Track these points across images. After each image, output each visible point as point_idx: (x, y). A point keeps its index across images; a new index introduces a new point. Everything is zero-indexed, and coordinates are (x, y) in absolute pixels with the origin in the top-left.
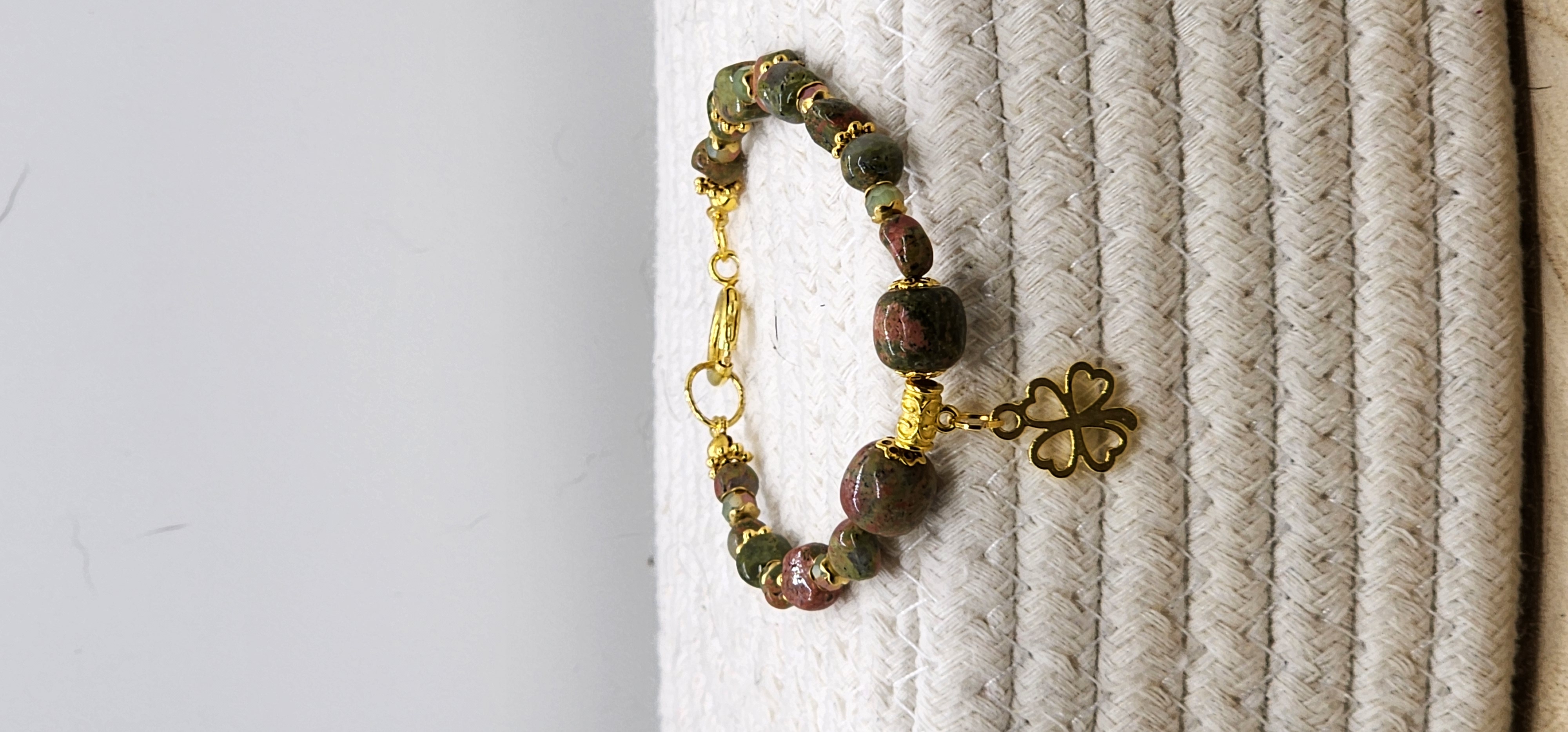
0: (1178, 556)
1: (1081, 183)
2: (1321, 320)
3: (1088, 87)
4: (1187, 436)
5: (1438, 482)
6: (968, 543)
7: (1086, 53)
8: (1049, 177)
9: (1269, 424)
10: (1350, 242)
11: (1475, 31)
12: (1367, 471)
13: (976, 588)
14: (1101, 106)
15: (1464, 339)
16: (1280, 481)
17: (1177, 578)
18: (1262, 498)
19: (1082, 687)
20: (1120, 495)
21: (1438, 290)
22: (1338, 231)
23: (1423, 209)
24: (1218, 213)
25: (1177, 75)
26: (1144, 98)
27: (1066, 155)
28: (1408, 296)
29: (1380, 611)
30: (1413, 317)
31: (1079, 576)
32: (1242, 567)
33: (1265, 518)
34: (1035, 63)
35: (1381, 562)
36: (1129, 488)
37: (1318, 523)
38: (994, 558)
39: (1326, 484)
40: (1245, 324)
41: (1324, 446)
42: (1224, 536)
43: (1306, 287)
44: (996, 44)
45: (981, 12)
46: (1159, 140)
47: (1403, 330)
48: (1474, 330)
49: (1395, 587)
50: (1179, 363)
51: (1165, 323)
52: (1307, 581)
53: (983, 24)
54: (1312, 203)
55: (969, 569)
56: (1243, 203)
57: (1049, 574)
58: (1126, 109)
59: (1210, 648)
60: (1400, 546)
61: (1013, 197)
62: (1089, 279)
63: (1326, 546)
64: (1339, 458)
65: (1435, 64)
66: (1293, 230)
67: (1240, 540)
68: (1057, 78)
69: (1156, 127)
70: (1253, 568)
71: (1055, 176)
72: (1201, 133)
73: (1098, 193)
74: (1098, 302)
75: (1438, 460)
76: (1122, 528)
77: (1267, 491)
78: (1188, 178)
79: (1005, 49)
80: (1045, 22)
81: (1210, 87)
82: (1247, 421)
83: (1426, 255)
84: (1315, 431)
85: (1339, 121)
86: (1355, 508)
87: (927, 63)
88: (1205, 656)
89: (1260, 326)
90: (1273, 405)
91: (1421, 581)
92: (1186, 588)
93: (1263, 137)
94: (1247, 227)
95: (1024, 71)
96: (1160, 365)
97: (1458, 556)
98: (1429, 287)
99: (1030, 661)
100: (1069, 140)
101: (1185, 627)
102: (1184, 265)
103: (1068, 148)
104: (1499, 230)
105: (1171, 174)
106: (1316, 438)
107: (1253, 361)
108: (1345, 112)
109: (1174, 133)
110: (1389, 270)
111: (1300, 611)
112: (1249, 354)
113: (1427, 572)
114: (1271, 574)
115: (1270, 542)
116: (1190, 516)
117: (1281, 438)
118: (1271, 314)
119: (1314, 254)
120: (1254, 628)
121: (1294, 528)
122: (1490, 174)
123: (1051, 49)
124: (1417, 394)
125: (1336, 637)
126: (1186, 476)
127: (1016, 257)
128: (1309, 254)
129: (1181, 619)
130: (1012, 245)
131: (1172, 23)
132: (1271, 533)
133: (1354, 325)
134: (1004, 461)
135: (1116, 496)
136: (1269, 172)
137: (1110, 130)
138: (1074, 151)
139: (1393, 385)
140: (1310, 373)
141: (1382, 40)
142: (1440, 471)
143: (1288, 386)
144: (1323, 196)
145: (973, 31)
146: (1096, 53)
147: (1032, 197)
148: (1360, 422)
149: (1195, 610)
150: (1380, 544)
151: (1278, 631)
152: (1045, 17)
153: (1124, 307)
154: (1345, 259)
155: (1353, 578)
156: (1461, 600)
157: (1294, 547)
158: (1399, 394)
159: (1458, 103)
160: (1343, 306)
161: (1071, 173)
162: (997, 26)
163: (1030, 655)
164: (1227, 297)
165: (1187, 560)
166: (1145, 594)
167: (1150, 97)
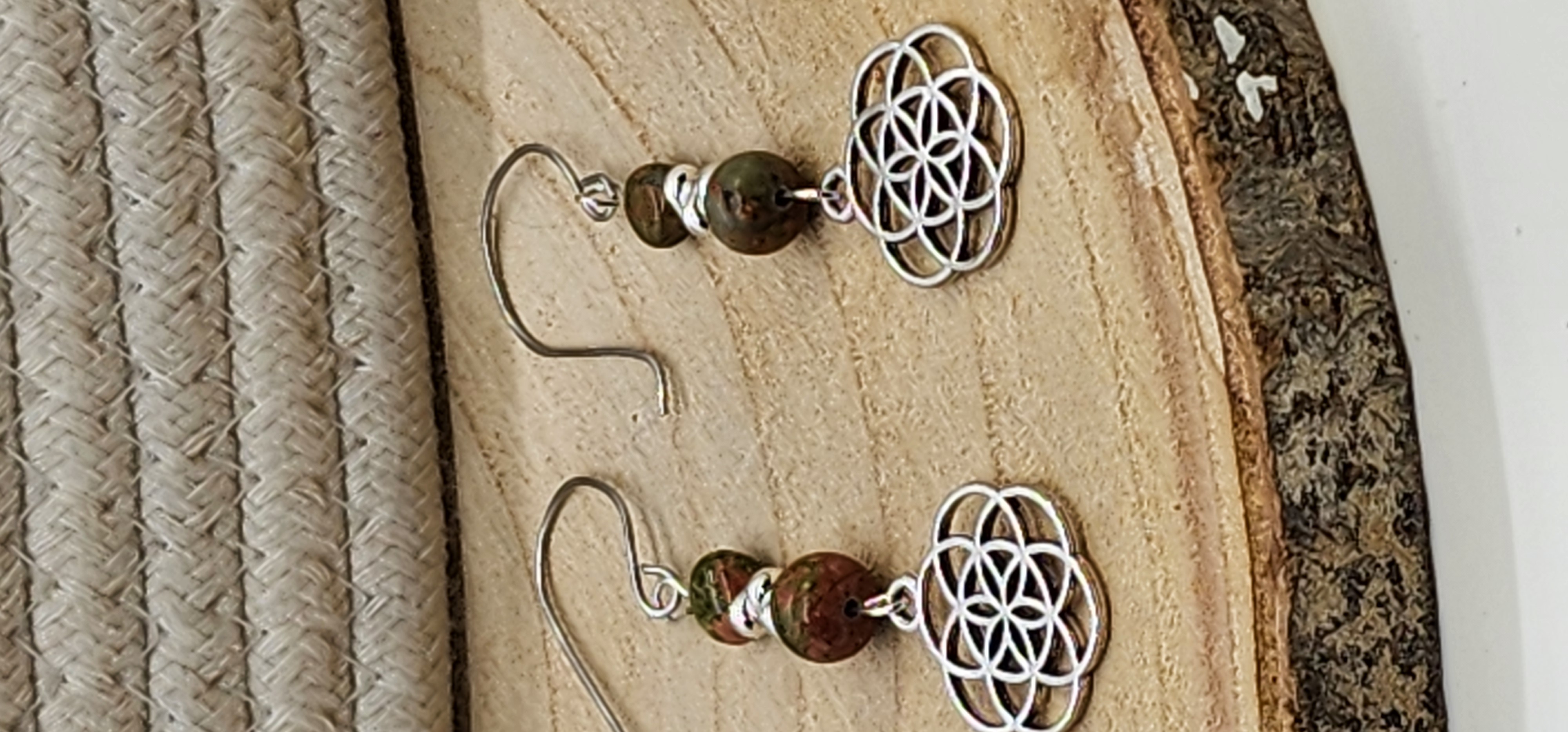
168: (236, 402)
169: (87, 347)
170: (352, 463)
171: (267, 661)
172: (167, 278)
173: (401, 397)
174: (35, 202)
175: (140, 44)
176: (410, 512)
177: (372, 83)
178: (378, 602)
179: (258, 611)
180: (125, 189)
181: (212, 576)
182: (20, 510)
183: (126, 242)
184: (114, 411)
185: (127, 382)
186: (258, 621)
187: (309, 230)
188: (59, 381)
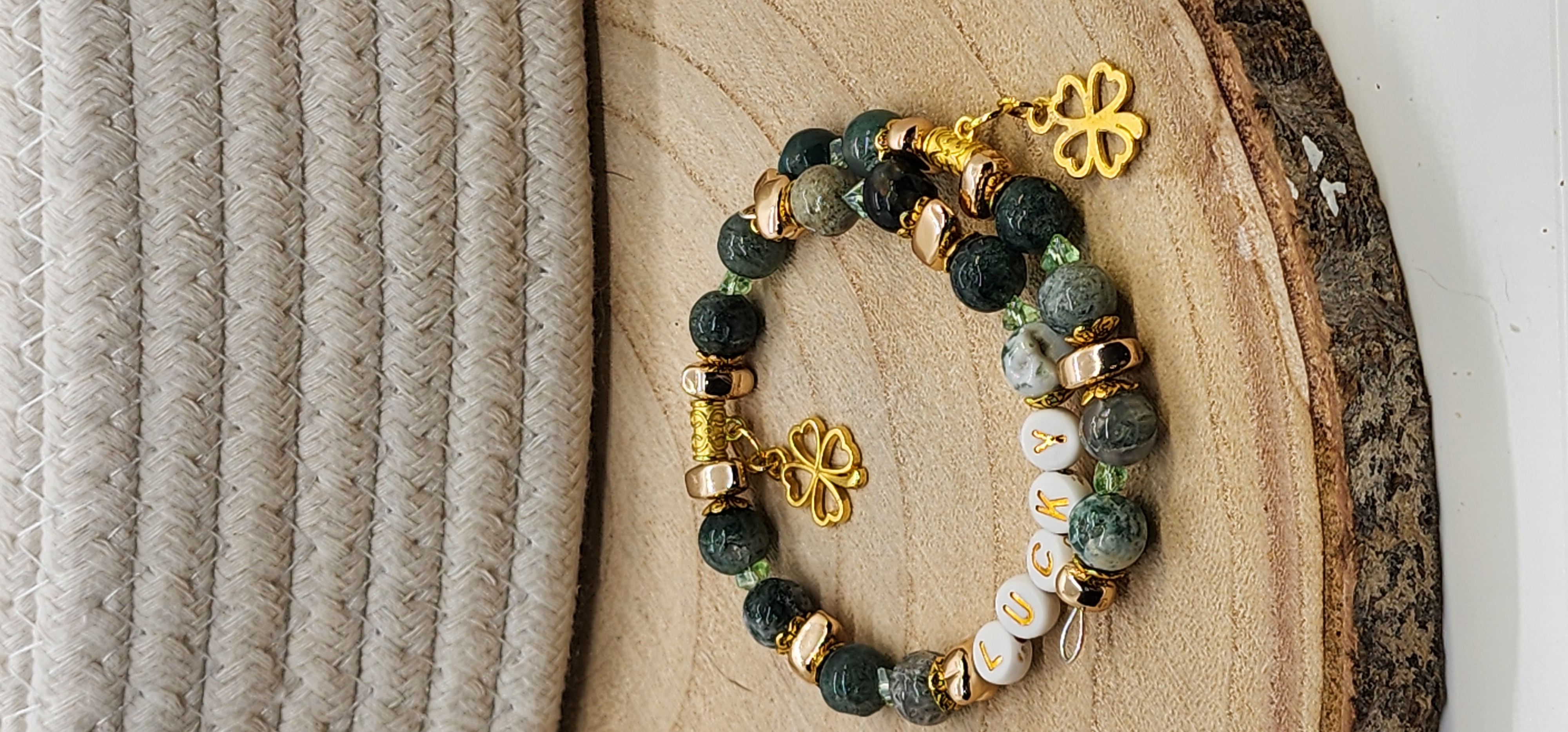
0: (282, 599)
1: (211, 261)
2: (423, 385)
3: (221, 170)
4: (296, 490)
5: (515, 526)
6: (88, 592)
7: (221, 139)
8: (184, 255)
9: (371, 477)
10: (451, 314)
11: (566, 127)
12: (455, 519)
13: (95, 634)
15: (544, 402)
16: (377, 529)
17: (279, 620)
18: (361, 544)
19: (188, 721)
20: (233, 546)
21: (524, 357)
22: (442, 305)
23: (516, 286)
24: (337, 288)
25: (303, 163)
26: (274, 183)
27: (199, 234)
28: (499, 363)
29: (458, 643)
30: (504, 382)
31: (192, 621)
32: (339, 607)
33: (362, 563)
34: (173, 148)
35: (464, 600)
36: (242, 538)
37: (410, 566)
38: (111, 604)
39: (419, 531)
40: (356, 389)
41: (420, 498)
42: (326, 581)
43: (412, 356)
44: (135, 127)
45: (122, 96)
46: (285, 221)
47: (494, 394)
48: (554, 394)
49: (474, 622)
50: (293, 424)
51: (283, 389)
52: (397, 618)
53: (124, 106)
54: (422, 280)
55: (88, 618)
56: (360, 280)
57: (164, 621)
58: (257, 192)
59: (305, 680)
60: (481, 584)
61: (146, 270)
62: (215, 349)
63: (416, 586)
64: (432, 507)
65: (530, 155)
66: (403, 304)
67: (341, 584)
68: (193, 161)
70: (350, 606)
71: (189, 253)
72: (323, 215)
73: (226, 269)
74: (221, 370)
75: (515, 509)
76: (234, 576)
77: (366, 537)
78: (310, 257)
79: (144, 131)
80: (183, 109)
81: (334, 174)
82: (352, 476)
83: (517, 328)
84: (412, 484)
85: (448, 206)
86: (442, 551)
87: (68, 143)
88: (302, 688)
89: (369, 391)
90: (376, 460)
91: (495, 615)
92: (287, 628)
93: (379, 219)
94: (361, 301)
95: (163, 154)
96: (276, 428)
97: (528, 591)
98: (517, 355)
99: (139, 698)
100: (202, 219)
101: (284, 662)
102: (302, 335)
103: (200, 227)
104: (579, 305)
105: (295, 252)
106: (412, 491)
107: (360, 421)
108: (453, 198)
109: (299, 215)
110: (486, 340)
111: (389, 645)
112: (358, 416)
113: (502, 605)
114: (364, 612)
115: (365, 584)
116: (295, 562)
117: (381, 490)
118: (378, 378)
119: (420, 327)
120: (347, 661)
121: (387, 571)
122: (574, 256)
123: (188, 135)
124: (503, 451)
125: (419, 666)
126: (293, 526)
127: (144, 326)
128: (416, 326)
129: (281, 656)
130: (142, 315)
131: (301, 112)
132: (367, 576)
133: (450, 388)
134: (126, 515)
135: (228, 546)
136: (382, 251)
137: (241, 211)
138: (207, 230)
139: (484, 444)
140: (412, 434)
141: (488, 133)
142: (518, 517)
143: (390, 444)
144: (430, 274)
145: (114, 113)
146: (231, 139)
148: (451, 475)
149: (294, 647)
150: (462, 584)
151: (366, 662)
152: (187, 105)
153: (247, 374)
154: (447, 330)
155: (436, 613)
156: (529, 630)
157: (385, 587)
158: (488, 452)
159: (548, 192)
160: (443, 372)
161: (204, 252)
162: (137, 110)
163: (141, 694)
164: (341, 365)
165: (289, 602)
166: (252, 636)
167: (281, 183)
168: (456, 294)
169: (357, 248)
170: (532, 341)
171: (459, 475)
172: (417, 202)
173: (569, 296)
174: (328, 140)
175: (412, 35)
176: (568, 378)
177: (569, 74)
178: (541, 438)
179: (457, 440)
180: (391, 136)
181: (426, 414)
182: (298, 360)
183: (390, 175)
184: (369, 294)
185: (381, 275)
186: (457, 447)
187: (517, 175)
188: (333, 270)
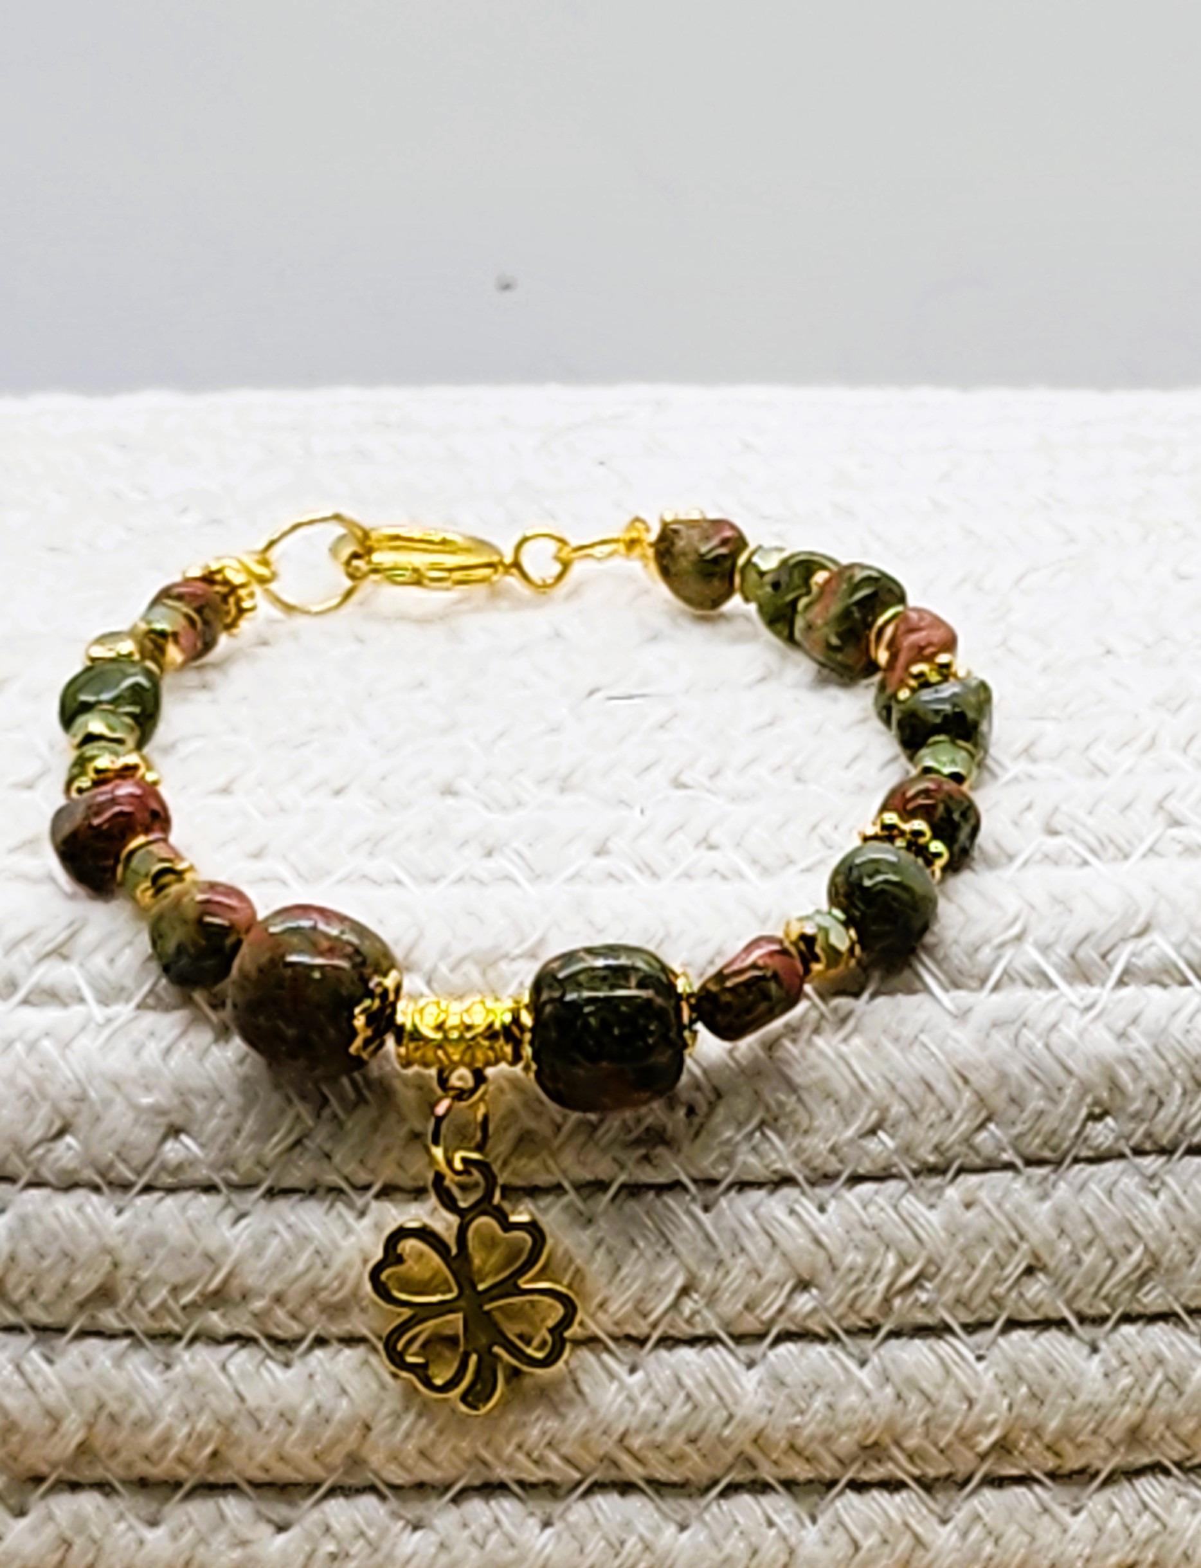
14: (979, 1347)
69: (942, 1444)
147: (814, 1226)
